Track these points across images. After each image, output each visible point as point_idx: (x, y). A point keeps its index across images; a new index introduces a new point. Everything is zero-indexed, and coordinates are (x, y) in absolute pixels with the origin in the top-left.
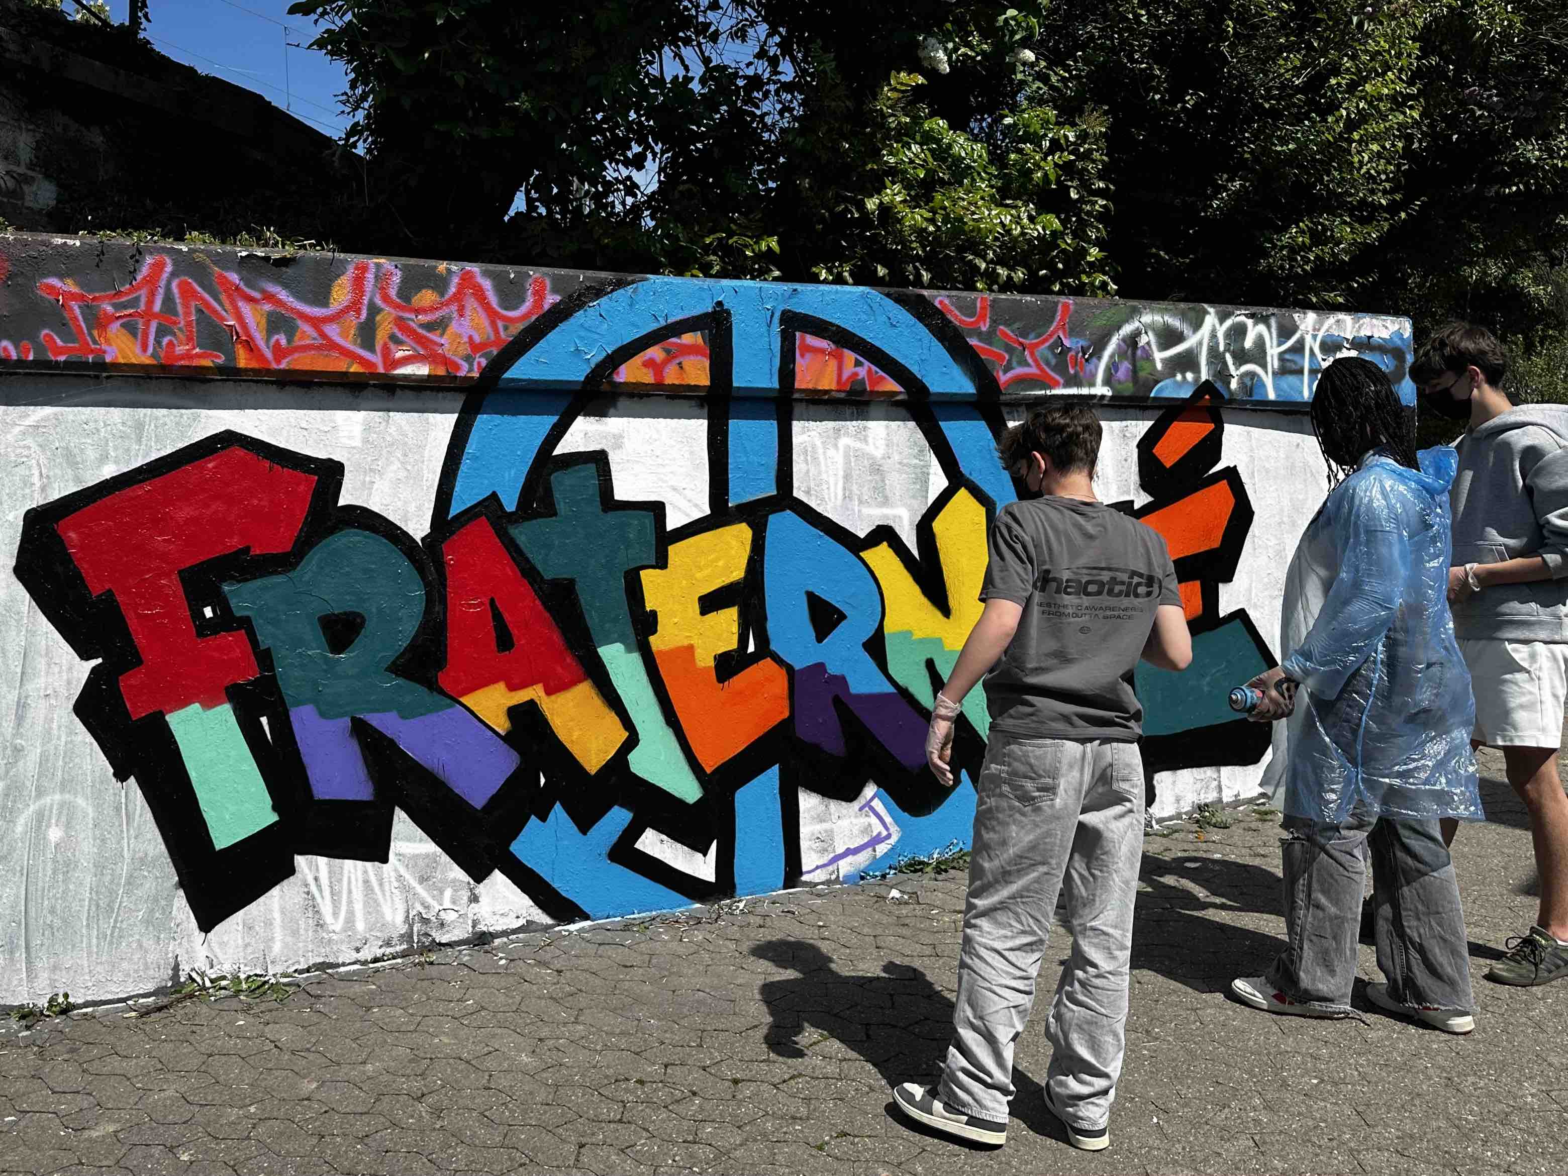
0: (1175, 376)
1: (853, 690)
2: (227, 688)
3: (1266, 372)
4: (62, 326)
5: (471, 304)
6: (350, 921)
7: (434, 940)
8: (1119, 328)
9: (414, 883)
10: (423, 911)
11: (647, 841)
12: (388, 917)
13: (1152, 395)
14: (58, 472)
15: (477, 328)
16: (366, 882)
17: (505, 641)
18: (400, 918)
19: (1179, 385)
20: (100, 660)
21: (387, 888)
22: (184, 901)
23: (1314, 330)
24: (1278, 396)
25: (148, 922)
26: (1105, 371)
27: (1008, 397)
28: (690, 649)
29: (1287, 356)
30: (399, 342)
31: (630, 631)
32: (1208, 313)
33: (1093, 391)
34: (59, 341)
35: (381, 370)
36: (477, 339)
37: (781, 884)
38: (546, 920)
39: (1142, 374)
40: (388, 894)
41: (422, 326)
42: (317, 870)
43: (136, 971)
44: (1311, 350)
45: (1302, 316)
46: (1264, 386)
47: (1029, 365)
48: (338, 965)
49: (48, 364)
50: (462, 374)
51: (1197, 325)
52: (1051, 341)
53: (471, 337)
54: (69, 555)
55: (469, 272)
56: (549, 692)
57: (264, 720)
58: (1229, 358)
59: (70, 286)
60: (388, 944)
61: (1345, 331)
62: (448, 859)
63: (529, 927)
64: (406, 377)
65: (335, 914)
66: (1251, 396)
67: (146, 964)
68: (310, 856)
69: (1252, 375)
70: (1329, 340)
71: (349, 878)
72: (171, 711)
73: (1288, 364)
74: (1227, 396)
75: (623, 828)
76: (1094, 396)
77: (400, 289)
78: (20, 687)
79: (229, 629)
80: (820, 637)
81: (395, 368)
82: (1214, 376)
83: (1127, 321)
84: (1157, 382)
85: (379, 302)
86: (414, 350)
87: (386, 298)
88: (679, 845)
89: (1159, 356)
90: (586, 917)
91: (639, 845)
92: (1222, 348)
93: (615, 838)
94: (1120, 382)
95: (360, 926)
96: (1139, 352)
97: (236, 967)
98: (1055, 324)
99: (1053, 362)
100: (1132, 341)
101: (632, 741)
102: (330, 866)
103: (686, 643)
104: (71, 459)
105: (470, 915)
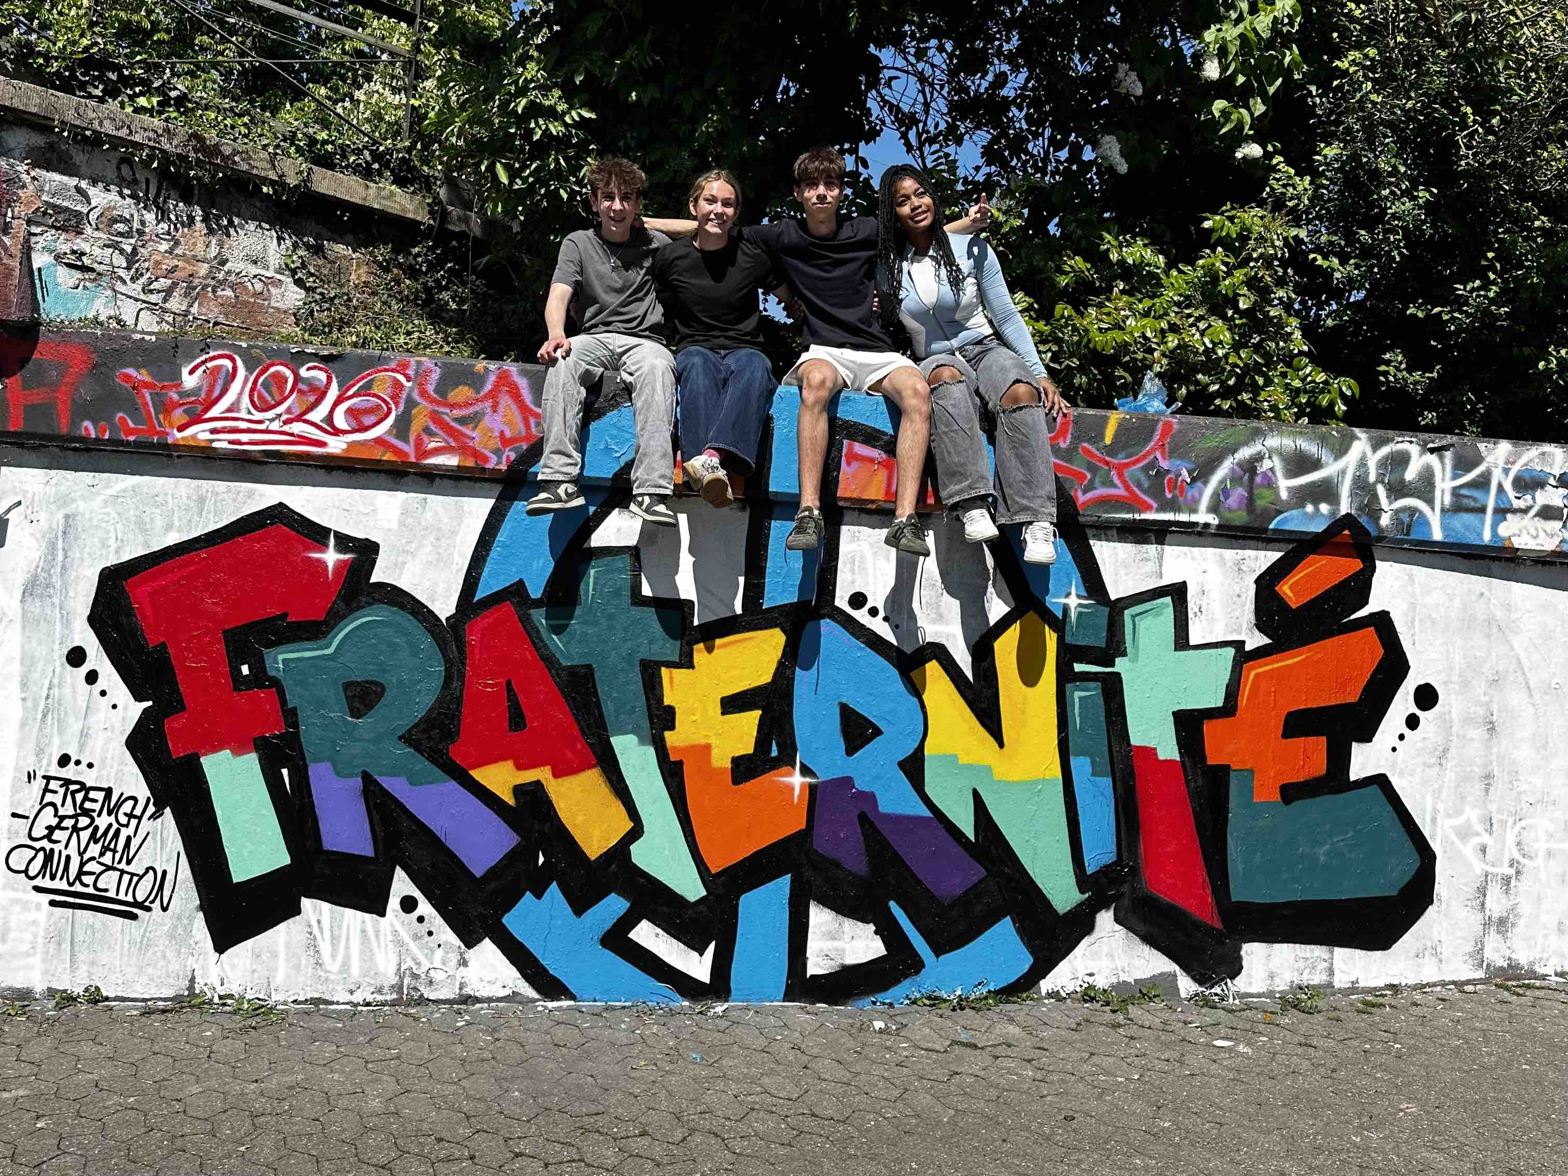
0: (1304, 507)
1: (881, 809)
2: (255, 739)
3: (1433, 509)
4: (134, 410)
5: (505, 400)
6: (346, 965)
7: (422, 995)
8: (1234, 451)
9: (407, 939)
10: (414, 967)
11: (641, 933)
12: (381, 968)
13: (1271, 526)
14: (131, 536)
15: (509, 423)
16: (363, 931)
17: (517, 720)
18: (392, 969)
19: (1311, 517)
20: (150, 703)
21: (382, 937)
22: (203, 923)
23: (1507, 462)
24: (1446, 536)
25: (171, 936)
26: (1212, 497)
27: (1089, 519)
28: (707, 748)
29: (1464, 492)
30: (431, 434)
31: (645, 724)
32: (1358, 438)
33: (1194, 518)
34: (131, 425)
35: (413, 459)
36: (508, 434)
37: (782, 995)
38: (532, 993)
39: (1260, 503)
40: (383, 945)
41: (456, 420)
42: (321, 914)
43: (160, 977)
44: (1500, 487)
45: (1491, 446)
46: (1427, 523)
47: (1116, 486)
48: (332, 1003)
49: (121, 443)
50: (490, 466)
51: (1341, 451)
52: (1146, 461)
53: (502, 432)
54: (132, 609)
55: (506, 371)
56: (557, 774)
57: (285, 772)
58: (1381, 491)
59: (143, 376)
60: (379, 991)
61: (1551, 466)
62: (442, 921)
63: (514, 997)
64: (437, 467)
65: (333, 956)
66: (1408, 534)
67: (167, 972)
68: (315, 901)
69: (1413, 511)
70: (1527, 476)
71: (349, 926)
72: (205, 754)
73: (1465, 501)
74: (1374, 533)
75: (618, 917)
76: (1195, 524)
77: (438, 385)
78: (85, 718)
79: (262, 687)
80: (850, 751)
81: (426, 458)
82: (1360, 509)
83: (1246, 443)
84: (1279, 512)
85: (416, 396)
86: (446, 441)
87: (423, 393)
88: (675, 941)
89: (1285, 485)
90: (573, 997)
91: (632, 935)
92: (1372, 478)
93: (608, 926)
94: (1230, 510)
95: (355, 971)
96: (1258, 479)
97: (242, 988)
98: (1152, 444)
99: (1146, 484)
100: (1250, 467)
101: (636, 832)
102: (332, 912)
103: (703, 741)
104: (142, 526)
105: (458, 978)
